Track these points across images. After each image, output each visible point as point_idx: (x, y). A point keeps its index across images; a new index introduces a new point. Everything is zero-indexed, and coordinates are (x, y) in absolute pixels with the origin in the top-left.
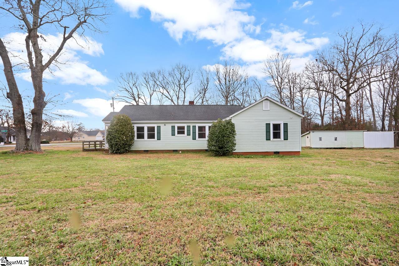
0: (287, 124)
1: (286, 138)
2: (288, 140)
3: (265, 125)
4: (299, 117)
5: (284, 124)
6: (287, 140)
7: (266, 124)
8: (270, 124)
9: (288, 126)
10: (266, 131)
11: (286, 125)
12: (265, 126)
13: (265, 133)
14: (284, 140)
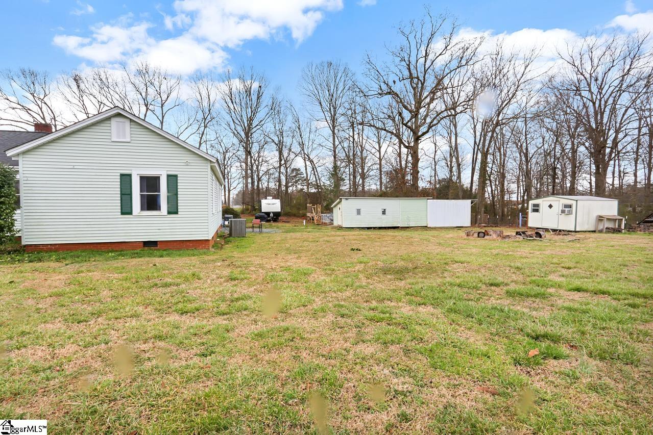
0: (176, 176)
1: (173, 210)
2: (179, 213)
3: (119, 177)
4: (206, 162)
5: (168, 176)
6: (176, 213)
7: (122, 175)
8: (130, 175)
9: (179, 181)
10: (121, 191)
11: (173, 180)
12: (119, 180)
13: (118, 197)
14: (169, 213)
